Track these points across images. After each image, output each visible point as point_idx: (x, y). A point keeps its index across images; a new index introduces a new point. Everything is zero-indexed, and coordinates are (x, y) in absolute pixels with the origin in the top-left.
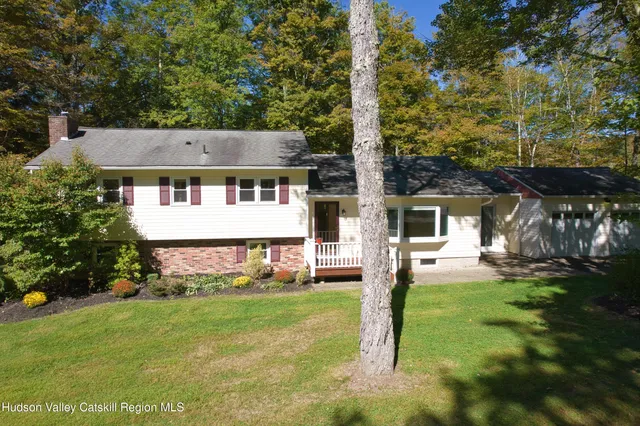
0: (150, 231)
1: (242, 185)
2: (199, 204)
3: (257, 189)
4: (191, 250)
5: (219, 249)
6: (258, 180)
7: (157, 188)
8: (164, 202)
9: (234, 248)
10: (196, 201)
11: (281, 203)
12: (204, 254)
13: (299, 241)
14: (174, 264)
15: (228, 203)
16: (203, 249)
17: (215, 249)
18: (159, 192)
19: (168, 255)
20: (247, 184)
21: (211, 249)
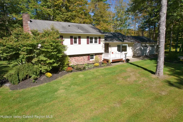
0: (68, 52)
1: (90, 39)
2: (80, 44)
3: (94, 40)
4: (77, 58)
5: (84, 57)
6: (94, 38)
7: (70, 39)
8: (72, 44)
9: (87, 56)
10: (80, 43)
11: (99, 44)
12: (80, 59)
13: (101, 54)
14: (73, 62)
15: (87, 44)
16: (80, 57)
17: (83, 57)
18: (70, 41)
19: (71, 60)
20: (92, 38)
21: (82, 57)
